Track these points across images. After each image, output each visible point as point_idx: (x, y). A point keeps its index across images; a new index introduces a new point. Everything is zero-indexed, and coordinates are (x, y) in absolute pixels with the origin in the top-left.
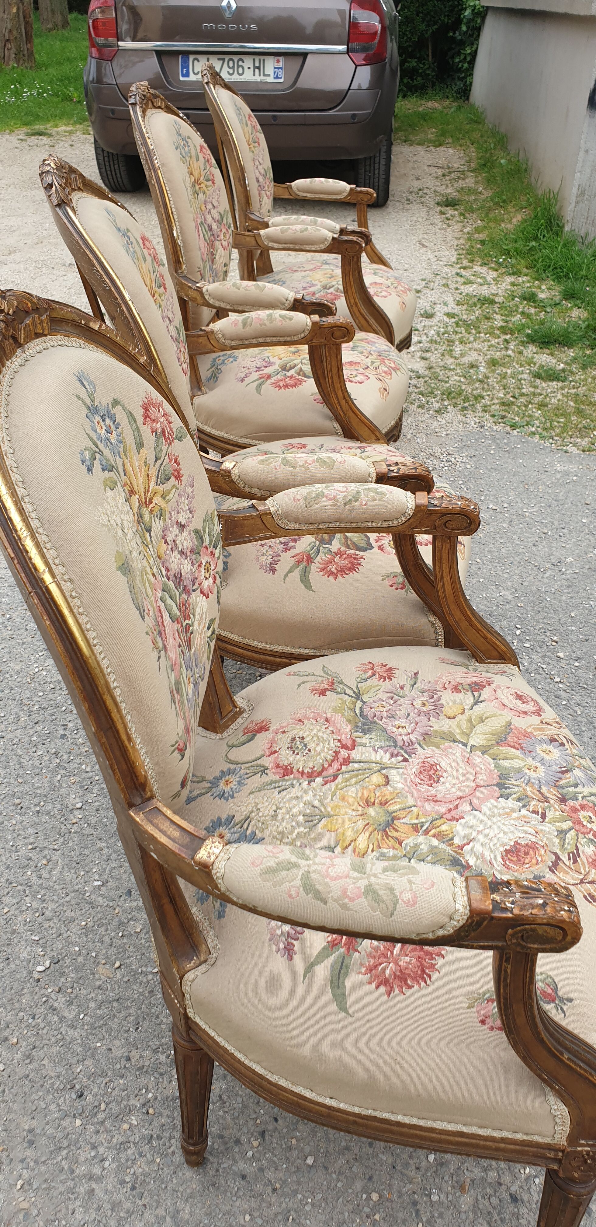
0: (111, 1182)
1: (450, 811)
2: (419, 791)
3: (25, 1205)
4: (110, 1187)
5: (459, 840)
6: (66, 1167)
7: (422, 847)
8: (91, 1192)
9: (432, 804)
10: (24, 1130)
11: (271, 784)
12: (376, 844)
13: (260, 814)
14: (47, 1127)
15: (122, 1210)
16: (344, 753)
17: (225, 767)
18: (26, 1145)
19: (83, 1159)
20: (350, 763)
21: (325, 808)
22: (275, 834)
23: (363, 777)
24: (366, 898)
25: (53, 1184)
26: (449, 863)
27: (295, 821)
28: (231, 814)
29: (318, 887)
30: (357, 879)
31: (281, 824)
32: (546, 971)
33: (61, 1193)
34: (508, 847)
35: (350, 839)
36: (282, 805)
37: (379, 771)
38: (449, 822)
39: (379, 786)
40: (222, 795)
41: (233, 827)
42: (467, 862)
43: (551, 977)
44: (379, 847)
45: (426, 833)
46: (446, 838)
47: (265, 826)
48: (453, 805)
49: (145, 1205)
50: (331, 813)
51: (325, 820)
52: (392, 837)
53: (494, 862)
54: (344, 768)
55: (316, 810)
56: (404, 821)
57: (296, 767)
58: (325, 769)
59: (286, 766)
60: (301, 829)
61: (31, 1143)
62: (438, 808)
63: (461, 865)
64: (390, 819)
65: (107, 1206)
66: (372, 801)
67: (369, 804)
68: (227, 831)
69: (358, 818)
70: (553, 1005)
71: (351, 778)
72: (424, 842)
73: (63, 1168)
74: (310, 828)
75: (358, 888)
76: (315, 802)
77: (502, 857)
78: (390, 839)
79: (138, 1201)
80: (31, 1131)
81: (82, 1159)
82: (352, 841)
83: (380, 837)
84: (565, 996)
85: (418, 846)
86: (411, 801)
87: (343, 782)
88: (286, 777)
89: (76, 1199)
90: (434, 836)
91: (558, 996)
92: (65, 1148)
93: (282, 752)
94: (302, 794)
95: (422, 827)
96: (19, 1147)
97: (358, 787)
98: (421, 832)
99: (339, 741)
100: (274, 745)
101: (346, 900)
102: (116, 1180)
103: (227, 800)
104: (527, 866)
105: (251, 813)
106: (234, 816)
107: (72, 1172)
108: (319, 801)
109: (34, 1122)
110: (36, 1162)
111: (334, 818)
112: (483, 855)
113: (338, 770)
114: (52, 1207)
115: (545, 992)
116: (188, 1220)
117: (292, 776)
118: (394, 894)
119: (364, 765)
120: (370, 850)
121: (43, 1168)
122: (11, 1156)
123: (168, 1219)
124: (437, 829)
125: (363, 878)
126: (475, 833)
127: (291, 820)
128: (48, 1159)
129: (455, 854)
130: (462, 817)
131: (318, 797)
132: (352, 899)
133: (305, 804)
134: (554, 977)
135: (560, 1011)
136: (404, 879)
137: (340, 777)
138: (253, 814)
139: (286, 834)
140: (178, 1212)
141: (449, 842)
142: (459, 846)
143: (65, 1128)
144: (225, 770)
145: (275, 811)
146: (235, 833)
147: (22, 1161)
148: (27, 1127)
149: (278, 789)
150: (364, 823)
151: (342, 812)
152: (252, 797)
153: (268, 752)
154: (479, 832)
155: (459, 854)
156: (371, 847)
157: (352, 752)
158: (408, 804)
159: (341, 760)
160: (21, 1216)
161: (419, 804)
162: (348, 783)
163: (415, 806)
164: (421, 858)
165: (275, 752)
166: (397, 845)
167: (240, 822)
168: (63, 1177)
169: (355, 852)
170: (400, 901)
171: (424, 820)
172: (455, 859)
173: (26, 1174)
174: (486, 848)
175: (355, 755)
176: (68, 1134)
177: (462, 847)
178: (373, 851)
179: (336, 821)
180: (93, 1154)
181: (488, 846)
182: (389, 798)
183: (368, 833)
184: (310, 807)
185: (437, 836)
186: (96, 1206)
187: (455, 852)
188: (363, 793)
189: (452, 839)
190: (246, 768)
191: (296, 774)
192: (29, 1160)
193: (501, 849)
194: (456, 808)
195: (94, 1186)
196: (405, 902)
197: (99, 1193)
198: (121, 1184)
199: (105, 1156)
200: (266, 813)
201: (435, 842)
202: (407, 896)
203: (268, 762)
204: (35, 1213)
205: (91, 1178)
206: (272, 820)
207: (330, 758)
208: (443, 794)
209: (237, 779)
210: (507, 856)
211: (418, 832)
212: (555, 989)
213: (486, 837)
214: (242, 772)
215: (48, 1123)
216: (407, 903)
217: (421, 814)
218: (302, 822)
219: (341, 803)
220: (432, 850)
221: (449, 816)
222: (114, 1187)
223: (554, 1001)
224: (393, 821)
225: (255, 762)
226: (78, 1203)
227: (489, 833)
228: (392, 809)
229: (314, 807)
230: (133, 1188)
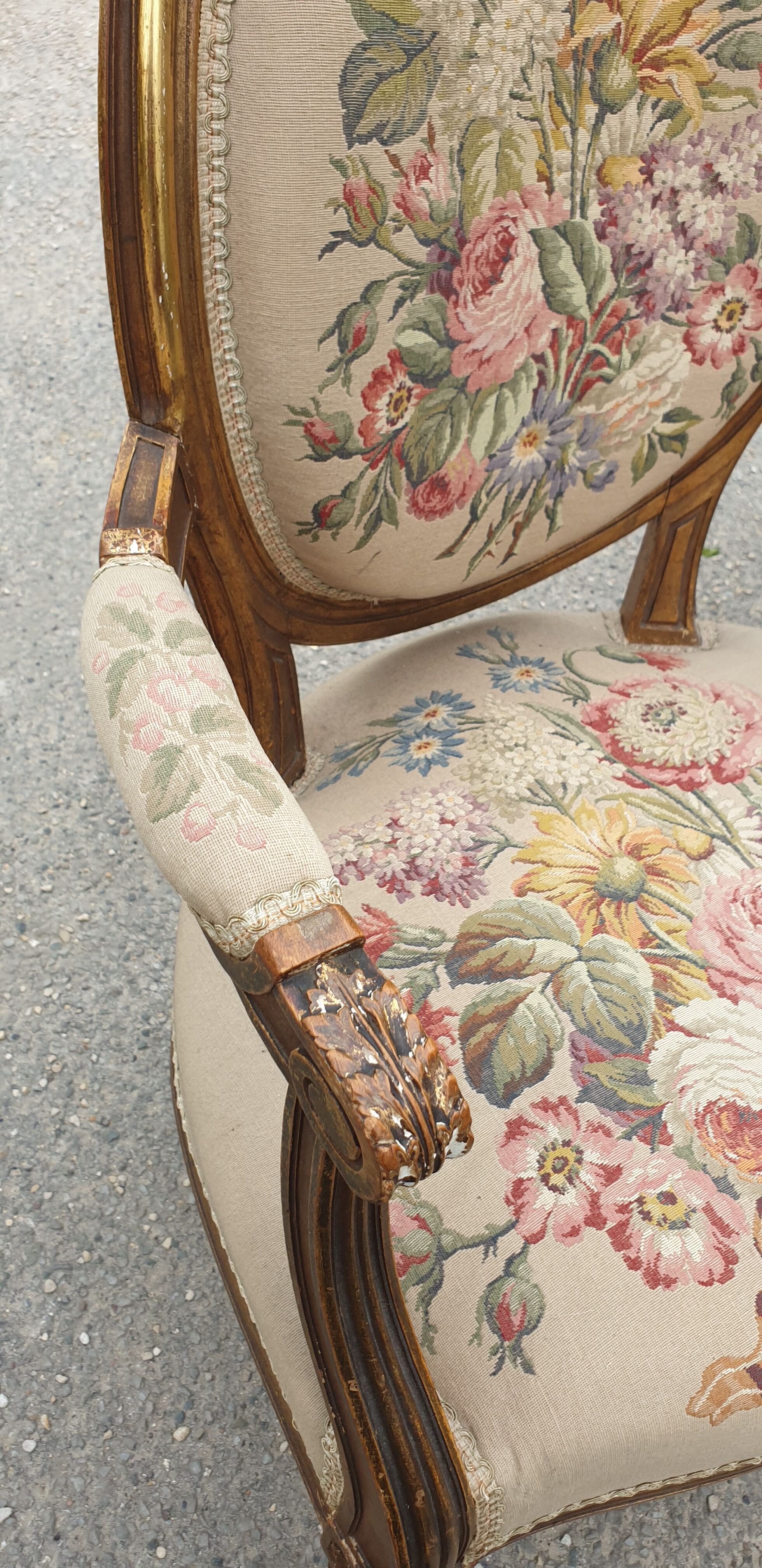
0: (138, 1006)
1: (729, 974)
2: (728, 910)
3: (65, 936)
4: (133, 1008)
5: (680, 1015)
6: (128, 950)
7: (620, 966)
8: (118, 993)
9: (719, 940)
10: (141, 882)
11: (560, 716)
12: (567, 898)
13: (497, 732)
14: (159, 902)
15: (116, 1037)
16: (704, 774)
17: (555, 657)
18: (127, 895)
19: (146, 961)
20: (691, 790)
21: (573, 799)
22: (479, 764)
23: (680, 819)
24: (153, 759)
25: (102, 949)
26: (624, 1021)
27: (520, 775)
28: (474, 703)
29: (125, 684)
30: (177, 727)
31: (499, 761)
32: (545, 1292)
33: (98, 964)
34: (740, 1103)
35: (545, 857)
36: (535, 748)
37: (713, 836)
38: (706, 984)
39: (683, 850)
40: (497, 678)
41: (454, 716)
42: (651, 1048)
43: (542, 1308)
44: (565, 905)
45: (651, 959)
46: (670, 995)
47: (483, 747)
48: (749, 975)
49: (135, 1058)
50: (572, 812)
51: (552, 810)
52: (599, 914)
53: (689, 1095)
54: (674, 789)
55: (561, 790)
56: (646, 915)
57: (617, 730)
58: (649, 765)
59: (610, 718)
60: (511, 790)
61: (132, 899)
62: (719, 953)
63: (638, 1044)
64: (632, 894)
65: (112, 1019)
66: (643, 853)
67: (635, 852)
68: (445, 715)
69: (594, 849)
70: (495, 1339)
71: (662, 805)
72: (631, 965)
73: (125, 948)
74: (522, 799)
75: (161, 736)
76: (573, 782)
77: (711, 1104)
78: (594, 912)
79: (136, 1047)
80: (145, 890)
81: (146, 959)
82: (543, 862)
83: (583, 896)
84: (528, 1354)
85: (615, 959)
86: (695, 907)
87: (644, 799)
88: (589, 729)
89: (102, 982)
90: (656, 974)
91: (518, 1341)
92: (146, 934)
93: (632, 702)
94: (575, 760)
95: (659, 947)
96: (121, 890)
97: (651, 824)
98: (648, 950)
99: (722, 758)
100: (639, 688)
101: (130, 736)
102: (145, 1009)
103: (495, 686)
104: (732, 1155)
105: (493, 721)
106: (473, 707)
107: (127, 959)
108: (580, 787)
109: (156, 885)
110: (116, 917)
111: (567, 819)
112: (688, 1069)
113: (662, 783)
114: (79, 965)
115: (508, 1311)
116: (146, 1116)
117: (596, 733)
118: (189, 794)
119: (705, 811)
120: (548, 894)
121: (114, 928)
122: (108, 890)
123: (135, 1093)
124: (675, 973)
125: (186, 734)
126: (721, 1034)
127: (517, 770)
128: (125, 926)
129: (650, 1023)
130: (735, 999)
131: (585, 781)
132: (137, 742)
133: (560, 772)
134: (547, 1313)
135: (495, 1359)
136: (231, 795)
137: (652, 792)
138: (492, 725)
139: (488, 777)
140: (150, 1099)
141: (665, 1003)
142: (671, 1022)
143: (167, 920)
144: (546, 661)
145: (516, 745)
146: (447, 723)
147: (109, 903)
148: (145, 883)
149: (559, 729)
150: (595, 863)
151: (584, 825)
152: (521, 708)
153: (619, 686)
154: (729, 1040)
155: (657, 1029)
156: (555, 893)
157: (715, 783)
158: (683, 905)
159: (685, 777)
160: (54, 941)
161: (700, 922)
162: (648, 806)
163: (690, 918)
164: (596, 974)
165: (628, 695)
166: (589, 927)
167: (470, 718)
168: (115, 953)
169: (527, 875)
170: (183, 812)
171: (674, 944)
172: (641, 1028)
173: (98, 916)
174: (706, 1067)
175: (712, 791)
176: (163, 927)
177: (673, 1026)
178: (549, 899)
179: (563, 825)
180: (157, 966)
181: (713, 1068)
182: (672, 874)
183: (578, 876)
184: (561, 780)
185: (661, 980)
186: (106, 1007)
187: (655, 1021)
188: (646, 834)
189: (677, 1005)
190: (567, 679)
191: (605, 738)
192: (113, 909)
193: (727, 1094)
194: (746, 981)
195: (126, 992)
196: (186, 821)
197: (121, 1002)
198: (143, 1017)
199: (163, 980)
200: (504, 736)
201: (645, 978)
202: (200, 817)
203: (599, 695)
204: (63, 951)
205: (131, 982)
206: (499, 750)
207: (677, 760)
208: (754, 948)
209: (540, 680)
210: (721, 1110)
211: (643, 945)
212: (528, 1328)
213: (731, 1058)
214: (559, 678)
215: (162, 900)
216: (188, 824)
217: (683, 933)
218: (524, 785)
219: (601, 816)
220: (625, 983)
221: (718, 979)
222: (137, 1013)
223: (503, 1337)
224: (631, 900)
225: (584, 682)
226: (99, 988)
227: (742, 1058)
228: (654, 886)
229: (564, 786)
230: (146, 1033)
